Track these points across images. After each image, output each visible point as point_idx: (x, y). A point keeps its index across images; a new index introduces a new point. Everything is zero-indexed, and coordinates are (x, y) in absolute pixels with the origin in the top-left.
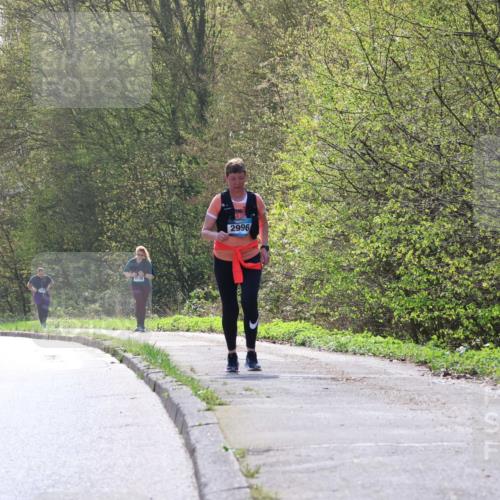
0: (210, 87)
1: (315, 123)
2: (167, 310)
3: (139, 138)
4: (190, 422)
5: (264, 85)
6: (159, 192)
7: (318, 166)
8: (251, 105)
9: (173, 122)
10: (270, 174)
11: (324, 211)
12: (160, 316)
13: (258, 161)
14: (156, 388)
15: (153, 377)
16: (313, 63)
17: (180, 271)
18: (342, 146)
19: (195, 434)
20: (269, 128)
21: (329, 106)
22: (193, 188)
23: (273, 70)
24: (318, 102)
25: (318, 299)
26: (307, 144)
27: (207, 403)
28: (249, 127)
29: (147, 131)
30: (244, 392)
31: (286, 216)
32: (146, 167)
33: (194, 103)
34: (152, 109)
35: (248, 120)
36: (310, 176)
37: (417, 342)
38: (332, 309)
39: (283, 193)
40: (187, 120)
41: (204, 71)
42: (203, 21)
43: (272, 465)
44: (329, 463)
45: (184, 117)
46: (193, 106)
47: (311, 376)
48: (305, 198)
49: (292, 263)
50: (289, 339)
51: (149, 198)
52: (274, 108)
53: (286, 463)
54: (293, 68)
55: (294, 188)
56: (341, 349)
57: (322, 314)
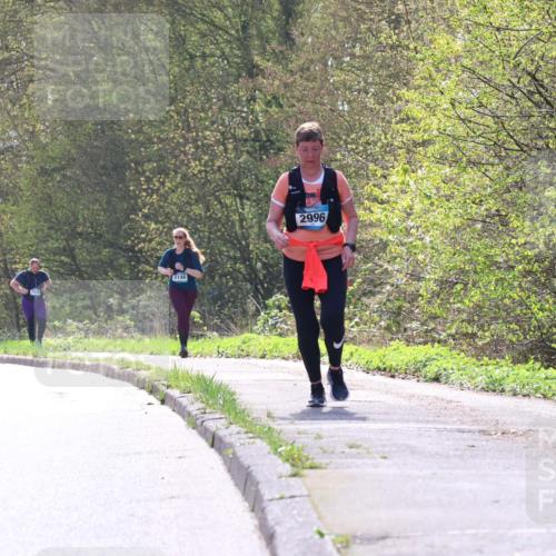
1: (458, 46)
2: (232, 326)
3: (192, 67)
4: (267, 494)
6: (221, 148)
7: (463, 111)
8: (361, 18)
9: (243, 42)
10: (389, 122)
11: (471, 178)
12: (221, 335)
13: (371, 102)
14: (215, 442)
15: (211, 425)
17: (252, 269)
19: (274, 511)
20: (389, 53)
21: (481, 19)
22: (272, 143)
24: (464, 13)
25: (459, 311)
26: (446, 76)
27: (293, 465)
28: (357, 51)
29: (204, 56)
30: (347, 450)
31: (413, 187)
32: (203, 110)
33: (276, 14)
34: (212, 23)
35: (356, 40)
36: (449, 126)
38: (481, 327)
39: (409, 151)
40: (265, 40)
45: (261, 36)
46: (273, 18)
47: (448, 427)
48: (442, 160)
49: (421, 257)
50: (415, 371)
51: (206, 158)
52: (396, 22)
55: (425, 144)
56: (494, 387)
57: (466, 335)
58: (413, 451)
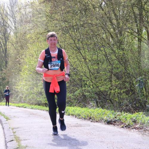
0: (8, 60)
1: (27, 67)
4: (3, 123)
5: (18, 60)
7: (28, 75)
10: (19, 76)
11: (29, 83)
13: (17, 74)
16: (27, 56)
17: (2, 94)
18: (32, 71)
19: (4, 125)
20: (19, 68)
21: (30, 64)
22: (5, 79)
23: (19, 57)
24: (28, 63)
26: (26, 71)
27: (7, 119)
28: (15, 68)
30: (14, 117)
33: (5, 63)
35: (15, 66)
37: (46, 107)
39: (21, 80)
40: (3, 66)
41: (6, 57)
42: (6, 48)
43: (18, 131)
44: (29, 130)
47: (26, 114)
48: (26, 81)
49: (23, 93)
50: (23, 107)
52: (20, 64)
53: (21, 130)
54: (23, 57)
55: (23, 79)
56: (32, 108)
57: (29, 102)
58: (22, 117)
